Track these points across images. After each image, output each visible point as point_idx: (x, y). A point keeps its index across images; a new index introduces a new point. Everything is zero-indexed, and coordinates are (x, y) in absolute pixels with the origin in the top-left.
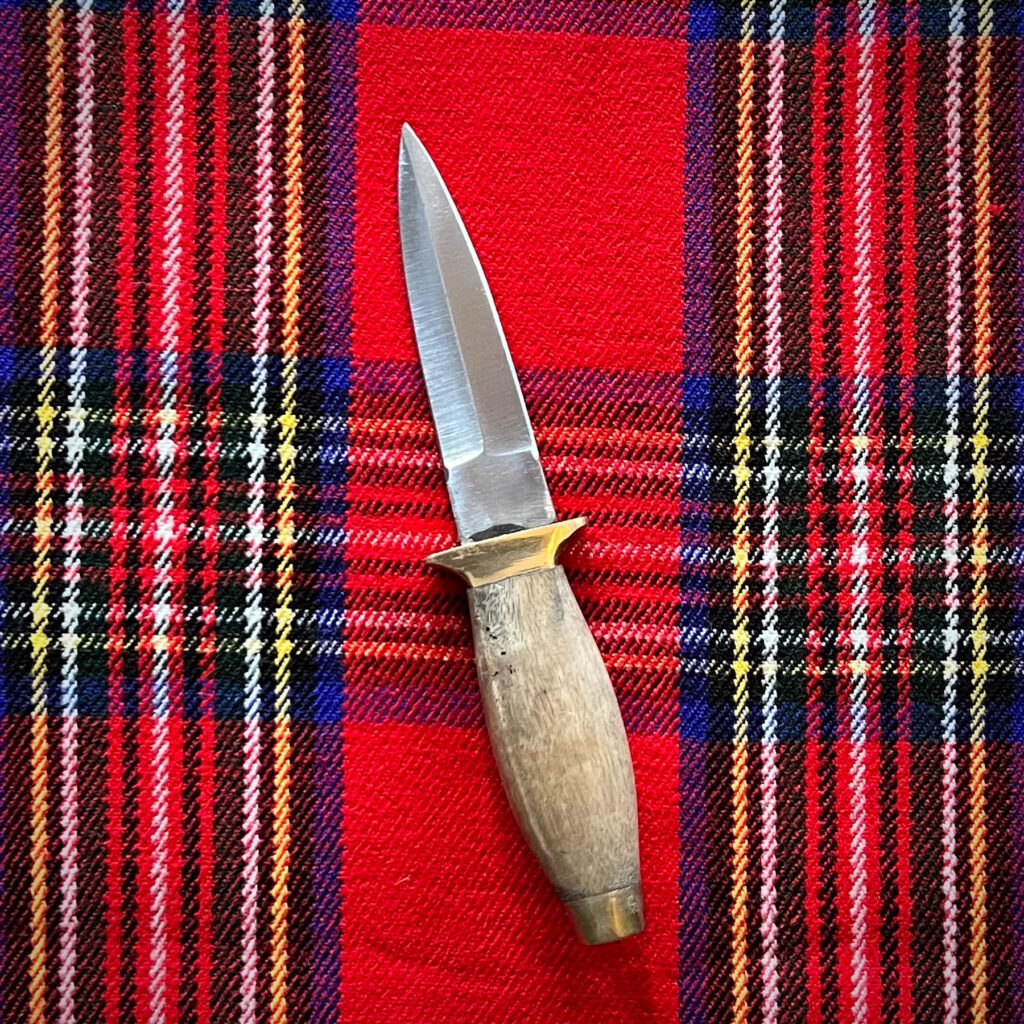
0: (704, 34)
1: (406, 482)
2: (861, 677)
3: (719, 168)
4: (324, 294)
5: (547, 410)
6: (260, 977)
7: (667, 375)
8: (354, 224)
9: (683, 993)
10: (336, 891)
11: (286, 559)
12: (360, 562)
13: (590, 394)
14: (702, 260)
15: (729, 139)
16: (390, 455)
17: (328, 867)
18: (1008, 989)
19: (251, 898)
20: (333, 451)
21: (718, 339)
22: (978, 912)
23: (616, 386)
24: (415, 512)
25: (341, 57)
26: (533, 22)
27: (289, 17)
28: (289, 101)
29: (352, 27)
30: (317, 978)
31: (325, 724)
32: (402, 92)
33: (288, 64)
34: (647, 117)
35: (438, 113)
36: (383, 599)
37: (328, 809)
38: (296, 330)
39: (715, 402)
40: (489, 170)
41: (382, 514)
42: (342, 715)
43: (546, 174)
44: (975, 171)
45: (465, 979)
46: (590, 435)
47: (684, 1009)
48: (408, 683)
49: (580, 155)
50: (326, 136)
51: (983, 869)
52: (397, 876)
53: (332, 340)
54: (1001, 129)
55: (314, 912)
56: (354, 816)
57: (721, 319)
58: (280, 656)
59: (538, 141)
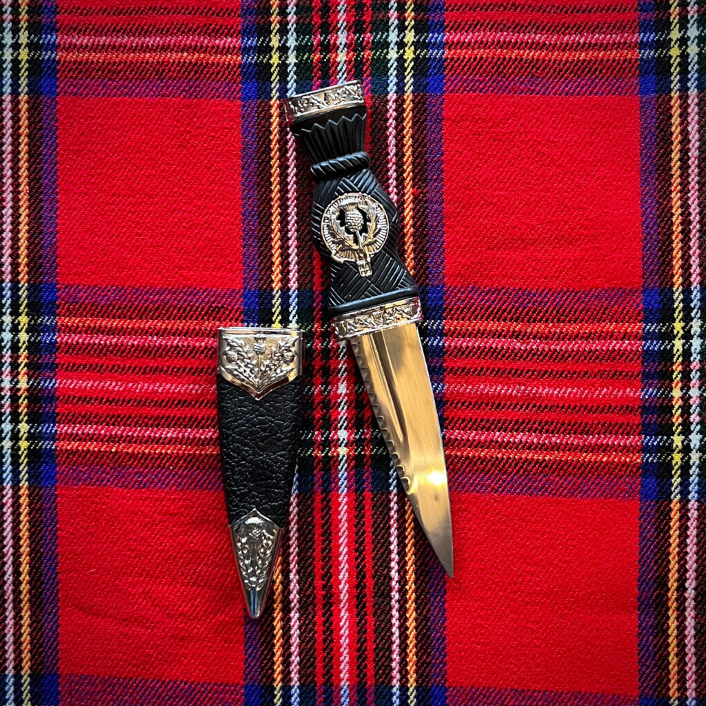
0: (250, 97)
1: (89, 352)
2: (344, 456)
3: (261, 173)
4: (41, 248)
5: (167, 311)
6: (15, 624)
7: (234, 290)
8: (58, 208)
9: (247, 633)
10: (55, 578)
11: (23, 396)
12: (64, 397)
13: (191, 301)
14: (253, 225)
15: (266, 156)
16: (80, 338)
17: (51, 566)
18: (427, 630)
19: (9, 582)
20: (48, 336)
21: (262, 269)
22: (410, 588)
23: (206, 297)
24: (95, 369)
25: (49, 115)
26: (154, 93)
27: (19, 94)
28: (20, 141)
29: (54, 99)
30: (46, 625)
31: (47, 487)
32: (83, 134)
33: (19, 120)
34: (220, 145)
35: (103, 145)
36: (77, 418)
37: (50, 532)
38: (26, 269)
39: (261, 305)
40: (132, 176)
41: (76, 370)
42: (56, 482)
43: (164, 178)
44: (404, 171)
45: (126, 625)
46: (192, 324)
47: (247, 642)
48: (92, 464)
49: (183, 167)
50: (41, 160)
51: (413, 563)
52: (89, 569)
53: (47, 273)
54: (419, 147)
55: (43, 589)
56: (63, 537)
57: (264, 258)
58: (22, 449)
59: (159, 159)
